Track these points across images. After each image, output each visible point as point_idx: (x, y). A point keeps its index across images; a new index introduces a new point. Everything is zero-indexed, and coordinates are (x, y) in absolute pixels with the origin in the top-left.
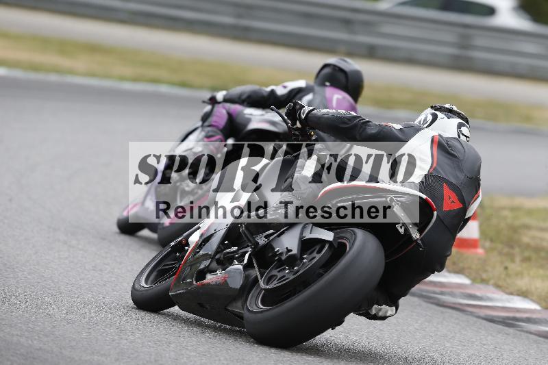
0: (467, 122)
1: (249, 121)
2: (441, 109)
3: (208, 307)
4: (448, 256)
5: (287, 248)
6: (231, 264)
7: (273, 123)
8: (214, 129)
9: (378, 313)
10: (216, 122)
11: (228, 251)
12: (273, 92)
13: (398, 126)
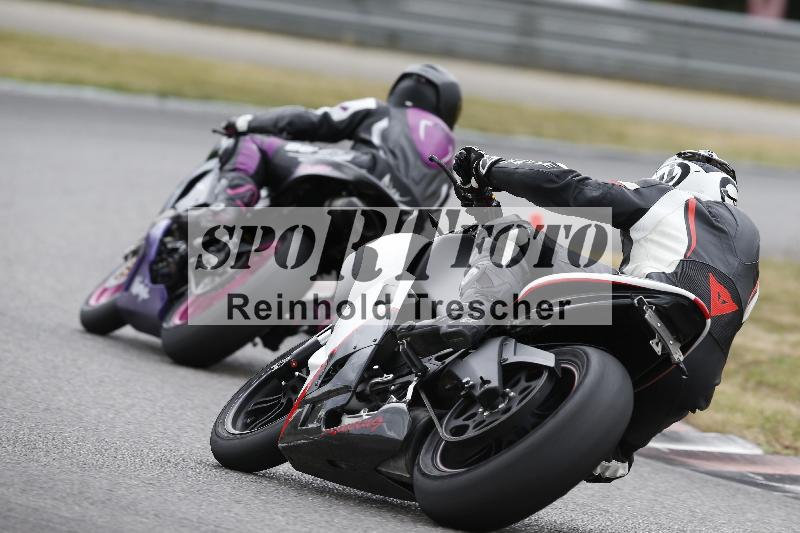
0: (734, 178)
1: (296, 163)
2: (694, 157)
3: (343, 466)
4: (717, 385)
5: (481, 378)
6: (385, 400)
7: (337, 166)
8: (241, 174)
9: (603, 473)
10: (242, 164)
11: (378, 380)
12: (326, 116)
13: (632, 186)
